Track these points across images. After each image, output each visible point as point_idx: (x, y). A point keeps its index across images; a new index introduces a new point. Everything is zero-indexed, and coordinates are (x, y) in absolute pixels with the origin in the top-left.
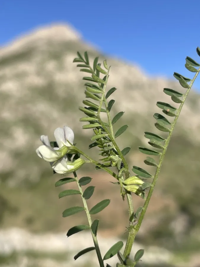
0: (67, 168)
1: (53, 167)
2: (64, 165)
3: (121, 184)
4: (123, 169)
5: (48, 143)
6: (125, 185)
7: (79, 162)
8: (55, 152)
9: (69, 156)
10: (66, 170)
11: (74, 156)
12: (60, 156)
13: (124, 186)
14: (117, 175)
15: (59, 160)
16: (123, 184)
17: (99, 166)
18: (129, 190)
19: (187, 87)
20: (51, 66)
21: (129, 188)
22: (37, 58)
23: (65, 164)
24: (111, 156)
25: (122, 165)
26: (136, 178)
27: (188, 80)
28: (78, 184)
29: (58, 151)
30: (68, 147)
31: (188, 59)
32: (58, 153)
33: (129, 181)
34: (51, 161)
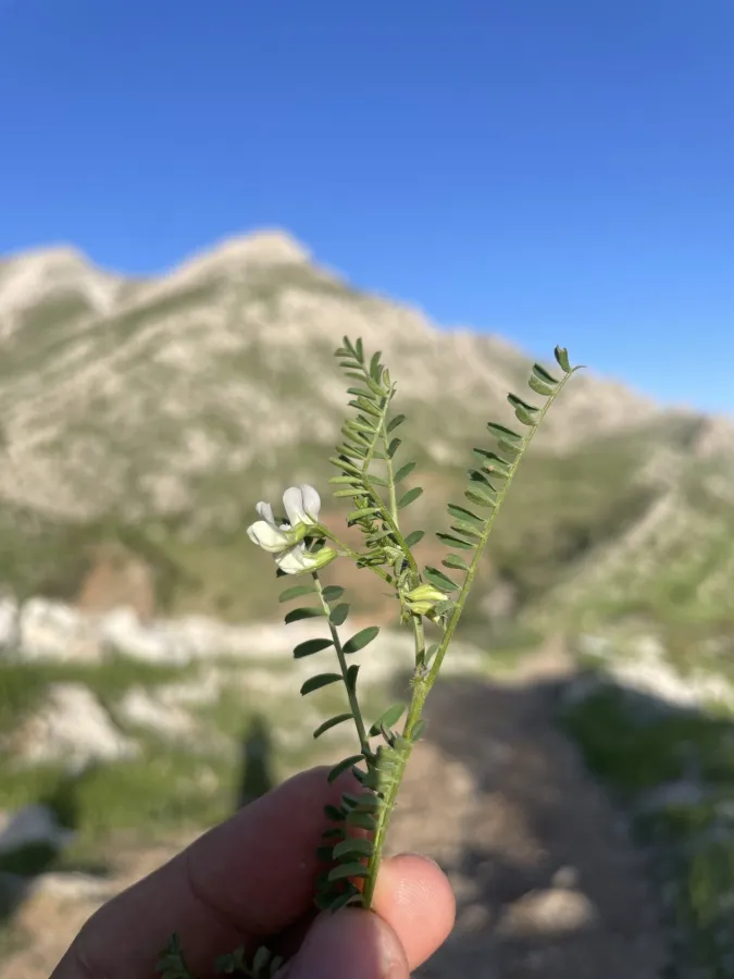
0: (302, 564)
1: (277, 561)
2: (297, 559)
3: (403, 600)
4: (407, 571)
5: (270, 517)
6: (411, 601)
7: (325, 554)
8: (283, 533)
9: (308, 540)
10: (301, 567)
11: (315, 540)
12: (292, 542)
13: (408, 604)
14: (394, 579)
15: (290, 548)
16: (406, 598)
17: (363, 563)
18: (416, 610)
19: (530, 423)
20: (254, 312)
21: (416, 608)
22: (229, 298)
23: (301, 556)
24: (385, 548)
25: (405, 564)
26: (431, 588)
27: (535, 409)
28: (322, 597)
29: (289, 532)
30: (307, 526)
31: (538, 369)
32: (288, 536)
33: (417, 594)
34: (274, 550)
